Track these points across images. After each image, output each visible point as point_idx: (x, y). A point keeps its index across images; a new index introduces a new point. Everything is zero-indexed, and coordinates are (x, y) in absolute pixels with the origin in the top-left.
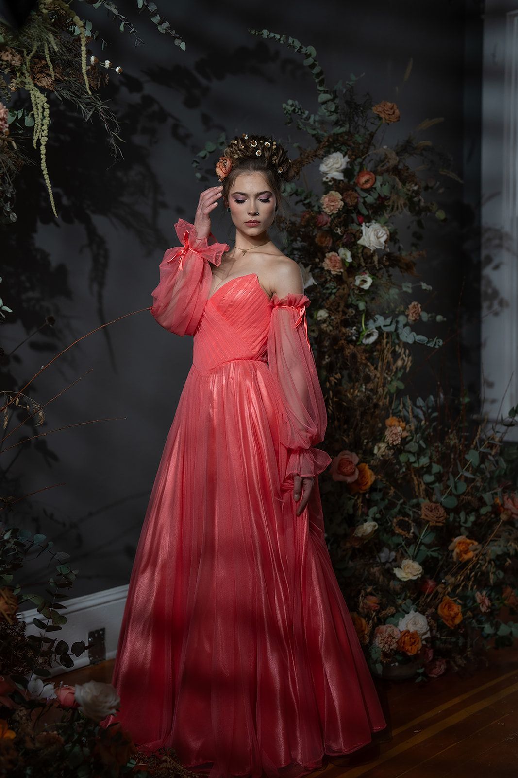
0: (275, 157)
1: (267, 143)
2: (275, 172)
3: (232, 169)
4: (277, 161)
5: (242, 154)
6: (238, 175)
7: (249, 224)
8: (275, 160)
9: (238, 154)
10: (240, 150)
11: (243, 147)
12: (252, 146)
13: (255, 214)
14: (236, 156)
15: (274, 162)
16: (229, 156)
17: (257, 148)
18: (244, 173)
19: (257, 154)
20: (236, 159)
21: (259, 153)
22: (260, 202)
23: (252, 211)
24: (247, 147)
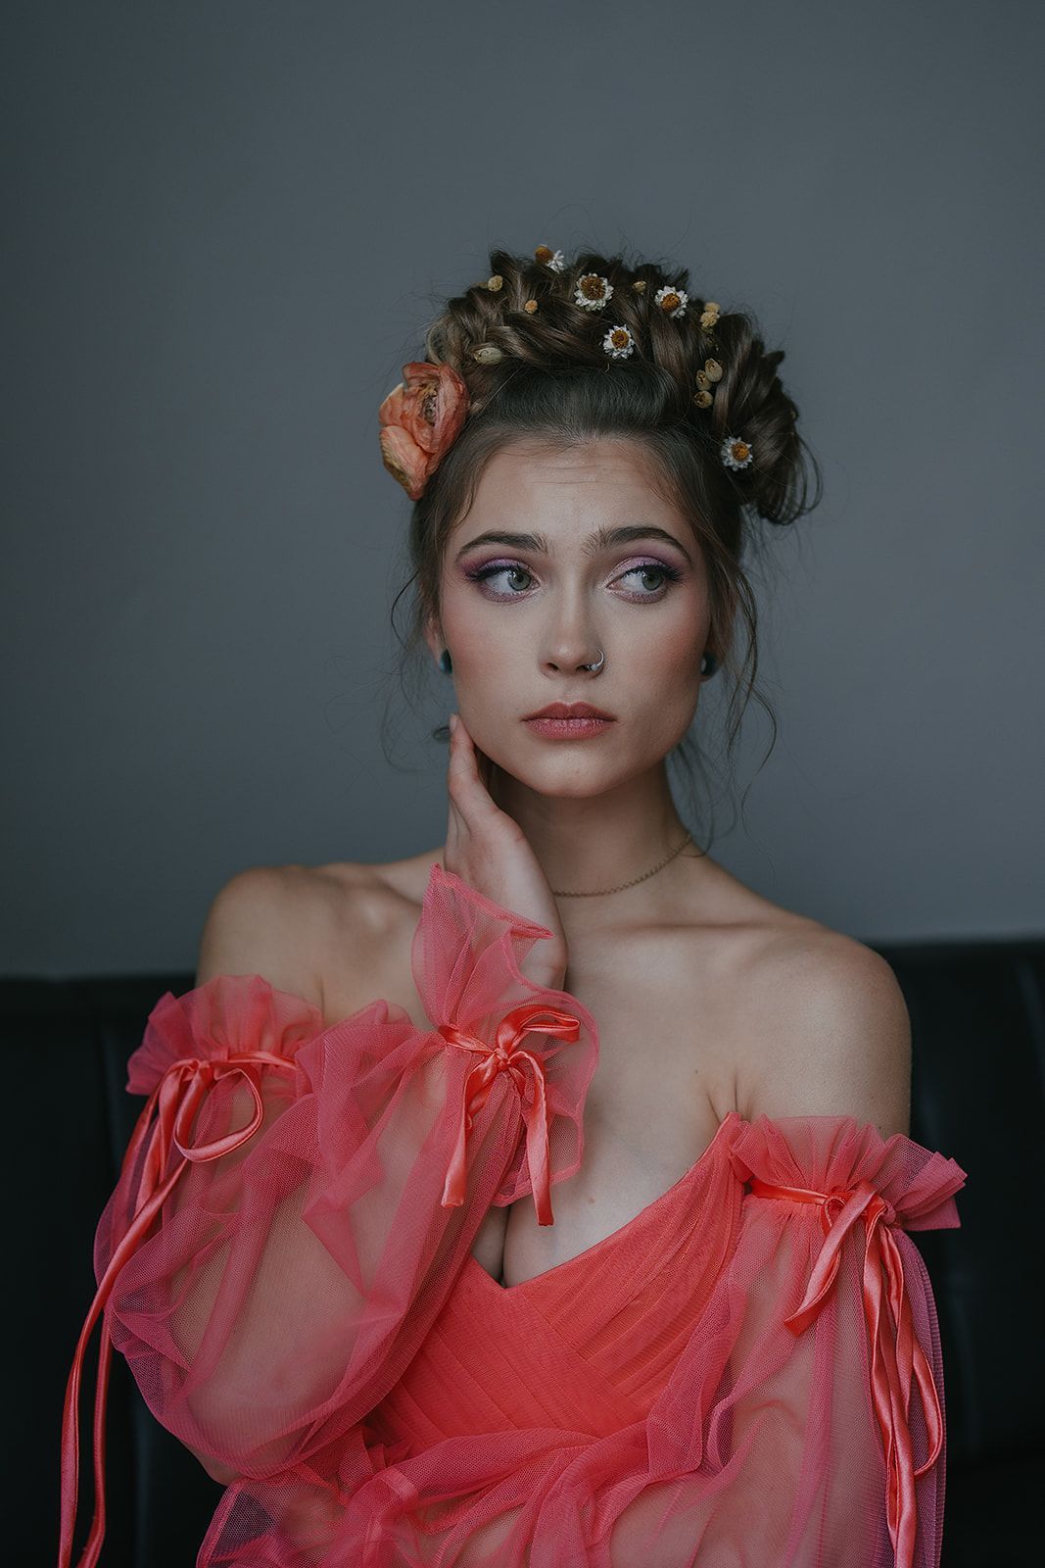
0: (713, 371)
1: (668, 291)
2: (710, 455)
3: (466, 425)
4: (723, 395)
5: (527, 344)
6: (493, 449)
7: (548, 722)
8: (713, 391)
9: (499, 341)
10: (516, 321)
11: (531, 306)
12: (582, 300)
13: (583, 670)
14: (489, 353)
15: (708, 396)
16: (453, 360)
17: (609, 316)
18: (528, 442)
19: (609, 344)
20: (489, 369)
21: (619, 340)
22: (615, 604)
23: (566, 652)
24: (554, 308)
